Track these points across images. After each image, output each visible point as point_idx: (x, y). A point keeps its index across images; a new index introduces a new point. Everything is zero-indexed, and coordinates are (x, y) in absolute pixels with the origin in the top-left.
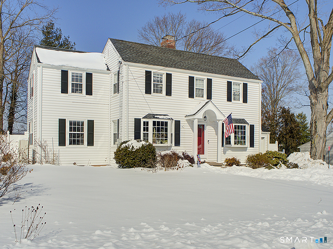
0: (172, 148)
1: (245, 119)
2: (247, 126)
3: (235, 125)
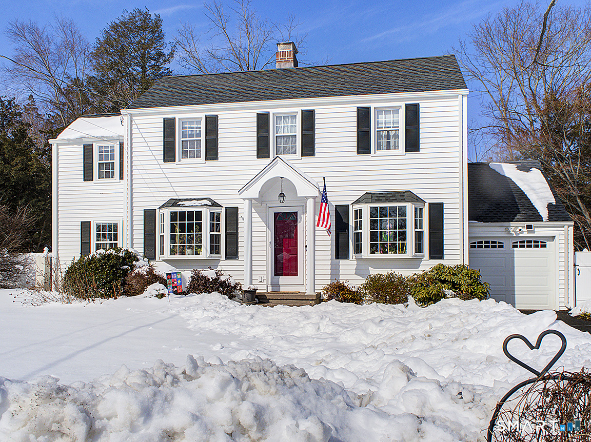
1: (410, 190)
2: (410, 208)
3: (371, 208)
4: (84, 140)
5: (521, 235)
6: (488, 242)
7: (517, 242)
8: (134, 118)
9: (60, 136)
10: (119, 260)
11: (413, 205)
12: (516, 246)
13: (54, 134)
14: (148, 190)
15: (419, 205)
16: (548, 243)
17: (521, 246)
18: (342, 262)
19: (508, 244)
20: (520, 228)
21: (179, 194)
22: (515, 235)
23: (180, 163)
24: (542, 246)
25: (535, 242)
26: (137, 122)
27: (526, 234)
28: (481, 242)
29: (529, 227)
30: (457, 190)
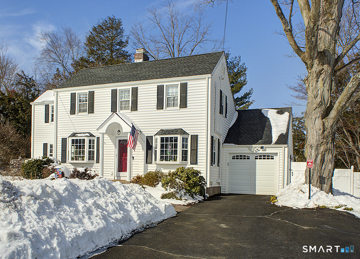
0: (95, 165)
1: (182, 129)
2: (180, 138)
3: (161, 137)
4: (45, 103)
5: (258, 152)
6: (242, 156)
7: (258, 156)
8: (59, 93)
9: (36, 101)
10: (42, 162)
11: (181, 136)
12: (257, 158)
13: (33, 100)
14: (64, 128)
15: (185, 136)
16: (274, 157)
17: (260, 159)
18: (149, 165)
19: (252, 157)
20: (257, 148)
21: (77, 130)
22: (255, 152)
23: (77, 115)
24: (272, 159)
25: (267, 156)
26: (60, 95)
27: (261, 151)
28: (238, 156)
29: (262, 148)
30: (205, 128)
